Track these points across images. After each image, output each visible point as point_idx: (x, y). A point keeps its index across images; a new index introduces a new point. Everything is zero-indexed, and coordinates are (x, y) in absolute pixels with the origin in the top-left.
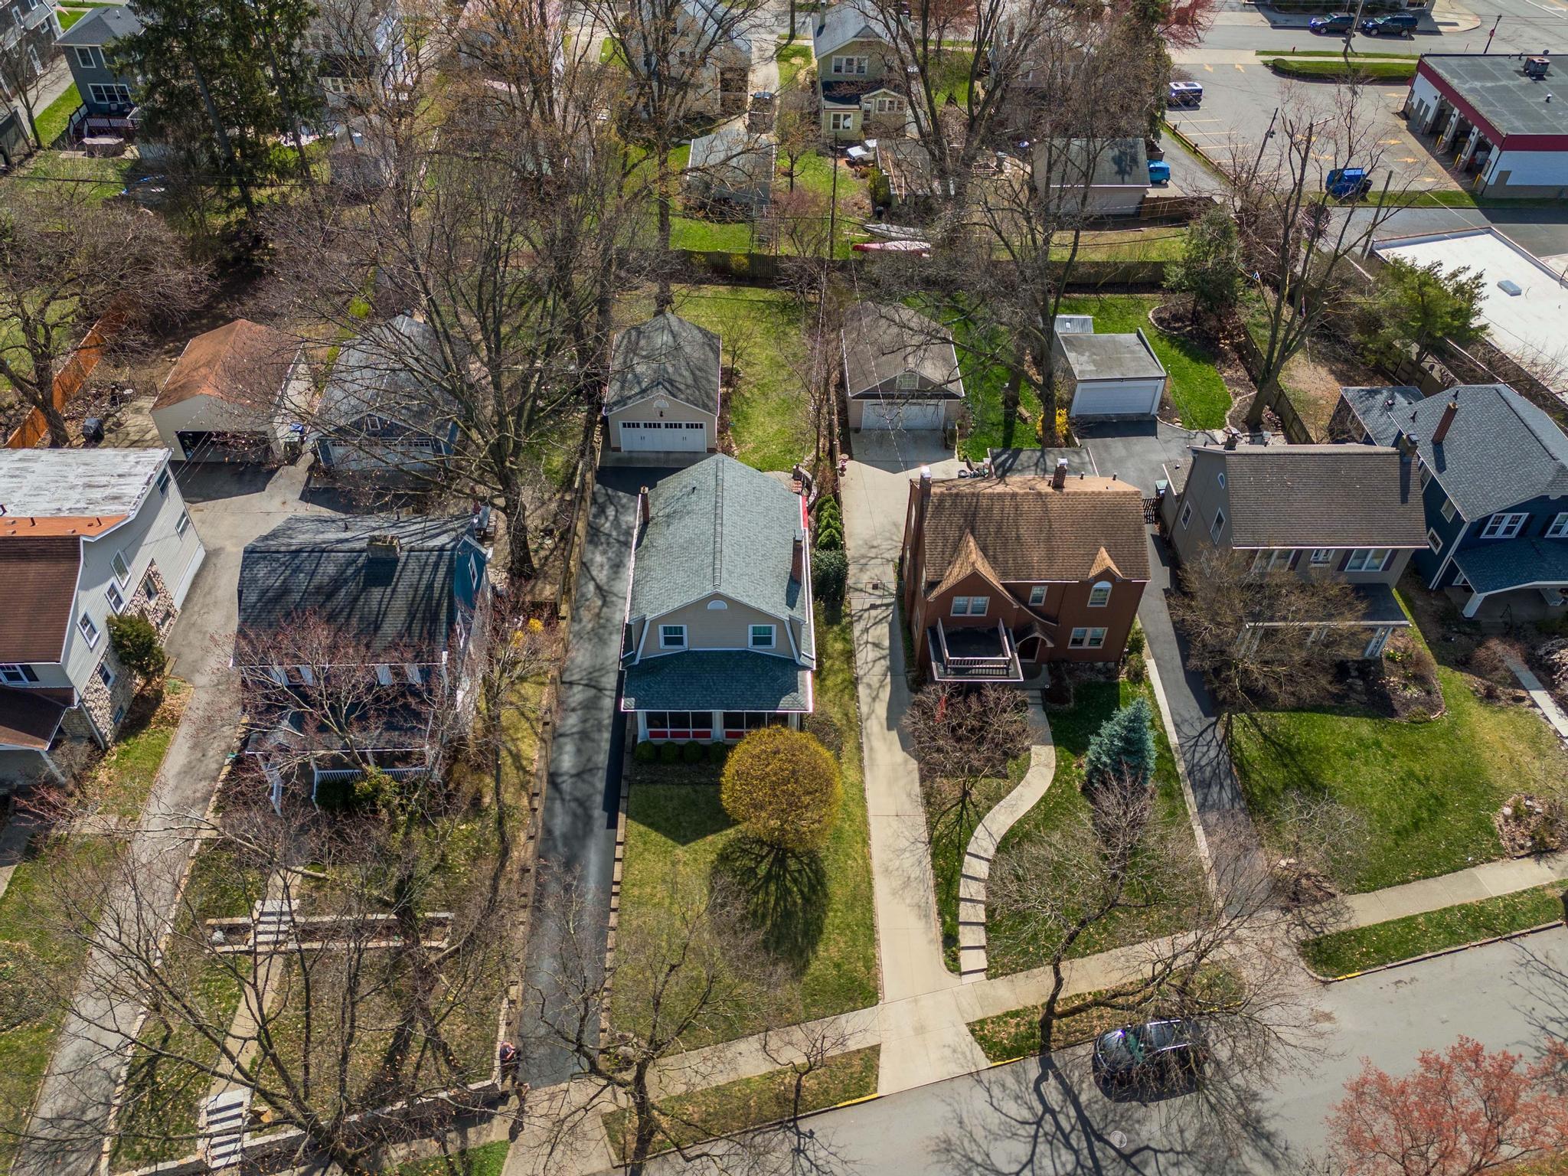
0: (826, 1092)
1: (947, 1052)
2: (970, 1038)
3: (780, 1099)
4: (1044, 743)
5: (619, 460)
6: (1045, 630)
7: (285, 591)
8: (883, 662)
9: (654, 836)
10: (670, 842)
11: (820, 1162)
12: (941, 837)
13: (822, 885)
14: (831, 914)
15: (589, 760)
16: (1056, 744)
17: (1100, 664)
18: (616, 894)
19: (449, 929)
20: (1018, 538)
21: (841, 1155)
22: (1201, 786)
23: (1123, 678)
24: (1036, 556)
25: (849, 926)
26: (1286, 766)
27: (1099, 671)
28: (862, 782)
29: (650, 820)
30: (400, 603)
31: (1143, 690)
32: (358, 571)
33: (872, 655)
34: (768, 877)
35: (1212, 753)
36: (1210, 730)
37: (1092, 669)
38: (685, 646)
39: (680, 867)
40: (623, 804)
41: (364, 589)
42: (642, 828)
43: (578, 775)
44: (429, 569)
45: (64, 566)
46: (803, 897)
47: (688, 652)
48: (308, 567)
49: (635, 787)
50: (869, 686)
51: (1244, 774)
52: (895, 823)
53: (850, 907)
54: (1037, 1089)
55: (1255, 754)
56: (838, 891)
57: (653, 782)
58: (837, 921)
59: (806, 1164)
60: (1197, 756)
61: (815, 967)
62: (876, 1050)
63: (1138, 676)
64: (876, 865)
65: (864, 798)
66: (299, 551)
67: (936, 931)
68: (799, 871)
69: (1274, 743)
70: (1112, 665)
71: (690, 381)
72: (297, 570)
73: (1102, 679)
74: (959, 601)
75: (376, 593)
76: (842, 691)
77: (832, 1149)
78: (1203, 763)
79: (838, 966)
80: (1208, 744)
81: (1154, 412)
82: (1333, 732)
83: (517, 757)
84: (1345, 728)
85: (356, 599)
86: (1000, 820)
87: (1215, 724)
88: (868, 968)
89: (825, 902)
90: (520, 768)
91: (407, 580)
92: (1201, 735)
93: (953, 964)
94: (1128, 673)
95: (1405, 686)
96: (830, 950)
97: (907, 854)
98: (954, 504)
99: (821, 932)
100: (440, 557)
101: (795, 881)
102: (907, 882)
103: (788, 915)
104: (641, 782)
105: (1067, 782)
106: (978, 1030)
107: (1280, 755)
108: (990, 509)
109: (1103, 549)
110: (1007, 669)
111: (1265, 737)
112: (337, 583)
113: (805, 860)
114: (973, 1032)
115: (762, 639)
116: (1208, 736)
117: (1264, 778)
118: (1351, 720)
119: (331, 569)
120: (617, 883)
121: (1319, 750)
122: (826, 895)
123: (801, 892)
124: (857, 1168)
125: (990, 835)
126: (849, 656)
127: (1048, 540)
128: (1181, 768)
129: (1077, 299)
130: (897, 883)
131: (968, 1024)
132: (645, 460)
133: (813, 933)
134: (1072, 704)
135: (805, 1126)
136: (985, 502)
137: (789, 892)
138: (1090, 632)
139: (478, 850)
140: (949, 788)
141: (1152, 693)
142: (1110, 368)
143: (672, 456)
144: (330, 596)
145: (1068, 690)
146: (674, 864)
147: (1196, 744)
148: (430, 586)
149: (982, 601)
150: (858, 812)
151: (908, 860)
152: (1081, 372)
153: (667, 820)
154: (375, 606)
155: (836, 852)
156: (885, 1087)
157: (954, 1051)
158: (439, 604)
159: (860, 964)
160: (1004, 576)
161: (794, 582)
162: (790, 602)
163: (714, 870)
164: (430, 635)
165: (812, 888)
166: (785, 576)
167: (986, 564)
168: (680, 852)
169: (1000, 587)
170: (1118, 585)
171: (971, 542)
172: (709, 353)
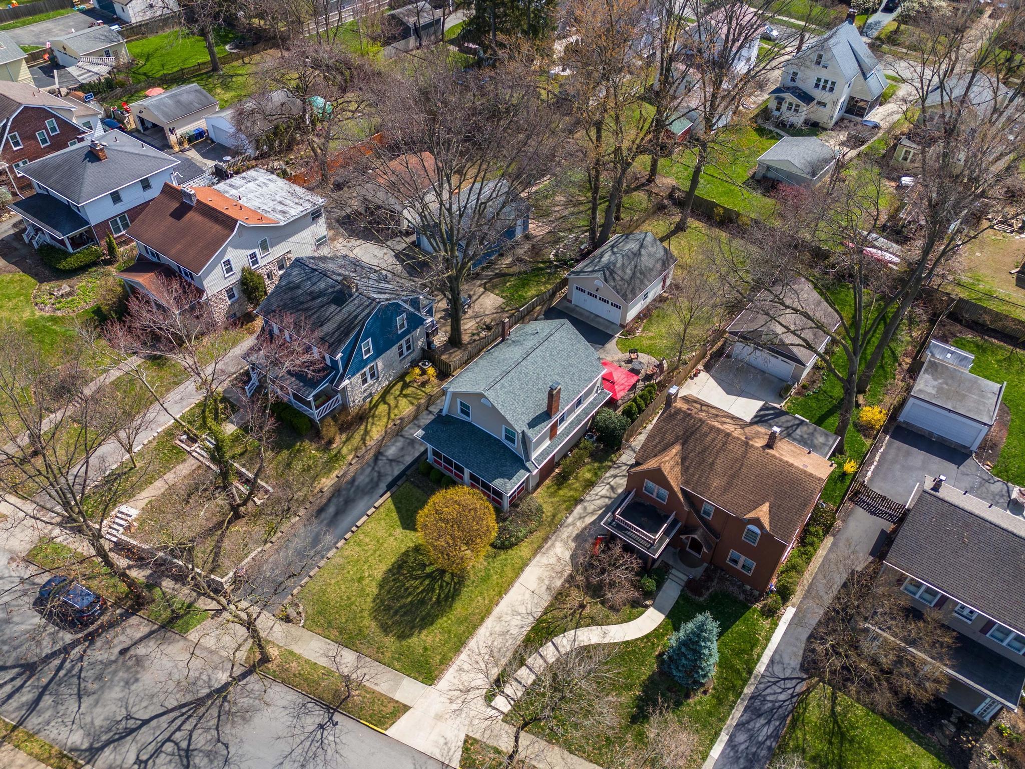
0: (362, 709)
1: (442, 741)
2: (461, 744)
3: (337, 693)
4: (660, 610)
5: (567, 308)
7: (298, 287)
8: (607, 500)
9: (395, 515)
10: (399, 523)
11: (326, 741)
12: (545, 621)
13: (453, 599)
14: (445, 619)
15: (403, 456)
16: (667, 617)
17: (748, 587)
18: (353, 532)
19: (266, 497)
20: (712, 464)
21: (339, 747)
22: (754, 710)
23: (758, 606)
24: (717, 483)
25: (450, 632)
26: (830, 743)
27: (744, 592)
28: (530, 560)
29: (399, 505)
30: (338, 318)
31: (766, 623)
32: (333, 292)
33: (604, 492)
34: (429, 575)
35: (782, 697)
36: (794, 682)
37: (740, 587)
38: (469, 419)
39: (392, 539)
40: (394, 489)
41: (328, 303)
42: (392, 507)
43: (391, 461)
44: (361, 308)
45: (226, 232)
46: (438, 599)
47: (470, 423)
48: (314, 280)
49: (408, 483)
50: (585, 508)
51: (793, 726)
52: (528, 595)
53: (460, 622)
55: (814, 719)
56: (459, 608)
57: (419, 487)
58: (445, 625)
59: (319, 736)
60: (769, 691)
61: (414, 641)
62: (406, 708)
63: (771, 613)
64: (497, 611)
65: (521, 570)
66: (315, 270)
67: (495, 673)
68: (447, 583)
69: (836, 722)
70: (757, 593)
71: (627, 277)
72: (309, 279)
73: (742, 597)
74: (650, 484)
75: (333, 307)
76: (565, 501)
77: (338, 740)
78: (768, 698)
79: (426, 649)
80: (784, 690)
81: (974, 448)
82: (895, 747)
83: (367, 432)
84: (909, 751)
85: (322, 306)
86: (590, 636)
87: (803, 680)
88: (441, 663)
89: (448, 610)
90: (363, 440)
91: (350, 307)
92: (784, 679)
93: (489, 698)
94: (765, 605)
95: (993, 758)
96: (428, 638)
97: (519, 617)
98: (683, 420)
99: (432, 624)
100: (371, 303)
101: (441, 587)
102: (504, 634)
103: (422, 602)
104: (412, 483)
105: (653, 644)
106: (468, 743)
107: (832, 733)
108: (706, 435)
109: (767, 504)
110: (652, 545)
111: (833, 713)
112: (321, 294)
113: (456, 580)
114: (466, 741)
115: (510, 438)
116: (789, 684)
117: (805, 739)
118: (921, 750)
119: (322, 285)
120: (357, 526)
121: (869, 751)
122: (451, 607)
123: (439, 595)
124: (340, 759)
125: (574, 640)
126: (590, 484)
127: (733, 476)
128: (748, 690)
129: (993, 344)
130: (498, 629)
131: (467, 736)
132: (581, 314)
133: (427, 621)
134: (702, 599)
135: (337, 717)
136: (705, 429)
137: (433, 590)
138: (742, 559)
139: (309, 467)
140: (576, 597)
141: (772, 630)
142: (948, 398)
143: (598, 319)
144: (313, 299)
145: (708, 589)
146: (390, 535)
147: (775, 683)
148: (356, 317)
149: (664, 492)
150: (510, 574)
151: (517, 621)
152: (920, 391)
153: (407, 510)
154: (328, 313)
155: (477, 586)
156: (393, 731)
157: (446, 744)
158: (354, 328)
159: (439, 657)
160: (686, 483)
161: (547, 415)
162: (532, 424)
163: (406, 553)
164: (340, 341)
165: (447, 597)
166: (544, 407)
167: (678, 469)
168: (399, 532)
169: (676, 489)
170: (766, 536)
171: (676, 449)
172: (659, 266)
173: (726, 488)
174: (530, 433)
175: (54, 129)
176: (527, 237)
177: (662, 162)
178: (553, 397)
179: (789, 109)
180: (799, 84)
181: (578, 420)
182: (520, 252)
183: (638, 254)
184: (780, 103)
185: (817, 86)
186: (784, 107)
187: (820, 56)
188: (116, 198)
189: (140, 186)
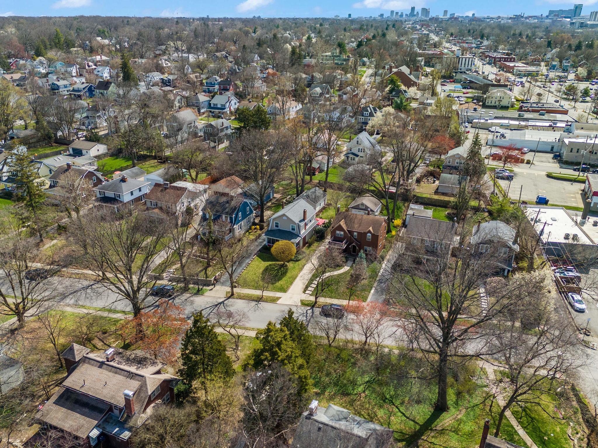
0: (267, 300)
1: (294, 301)
2: (300, 301)
3: (258, 298)
4: (348, 265)
6: (356, 244)
7: (214, 202)
9: (260, 259)
11: (259, 307)
12: (315, 274)
13: (286, 273)
14: (285, 278)
15: (256, 249)
16: (350, 268)
20: (354, 222)
22: (380, 282)
23: (376, 262)
24: (356, 226)
25: (287, 280)
28: (306, 263)
29: (260, 257)
30: (230, 207)
31: (379, 265)
32: (226, 201)
33: (323, 248)
34: (277, 270)
36: (390, 275)
40: (257, 254)
41: (226, 204)
42: (258, 258)
43: (252, 250)
44: (237, 203)
45: (183, 192)
46: (281, 274)
47: (279, 229)
48: (219, 199)
49: (261, 253)
53: (289, 278)
54: (307, 311)
56: (289, 275)
57: (265, 253)
59: (256, 306)
60: (383, 278)
61: (277, 284)
62: (280, 298)
63: (381, 262)
64: (300, 275)
65: (304, 266)
67: (304, 287)
68: (283, 270)
71: (313, 198)
72: (217, 199)
74: (338, 232)
75: (228, 204)
76: (312, 251)
77: (263, 306)
79: (281, 285)
80: (387, 277)
83: (242, 243)
85: (224, 205)
87: (392, 274)
88: (287, 287)
90: (242, 245)
91: (233, 203)
92: (387, 275)
93: (304, 292)
96: (281, 283)
98: (343, 214)
99: (281, 280)
100: (240, 201)
101: (281, 271)
102: (304, 279)
103: (277, 275)
105: (348, 273)
106: (302, 301)
108: (350, 216)
109: (371, 227)
112: (222, 202)
113: (285, 269)
115: (293, 229)
119: (222, 200)
120: (249, 264)
122: (286, 275)
124: (265, 309)
125: (325, 276)
126: (318, 247)
128: (378, 279)
130: (302, 279)
135: (260, 302)
136: (350, 214)
137: (279, 273)
138: (368, 248)
141: (381, 266)
144: (220, 204)
146: (260, 264)
147: (385, 276)
148: (236, 205)
149: (342, 233)
150: (301, 267)
151: (306, 276)
152: (409, 213)
153: (264, 258)
154: (227, 206)
155: (292, 270)
156: (278, 302)
158: (237, 208)
160: (348, 228)
161: (304, 220)
162: (301, 221)
163: (267, 266)
164: (233, 212)
165: (284, 273)
166: (302, 218)
167: (345, 225)
168: (263, 262)
169: (345, 229)
170: (373, 235)
171: (343, 220)
172: (322, 195)
173: (360, 226)
174: (300, 223)
175: (95, 180)
176: (274, 198)
177: (313, 177)
178: (305, 212)
179: (351, 160)
180: (353, 151)
181: (311, 227)
182: (273, 201)
183: (315, 192)
184: (348, 158)
185: (359, 151)
186: (350, 159)
187: (358, 141)
188: (132, 193)
189: (138, 190)
